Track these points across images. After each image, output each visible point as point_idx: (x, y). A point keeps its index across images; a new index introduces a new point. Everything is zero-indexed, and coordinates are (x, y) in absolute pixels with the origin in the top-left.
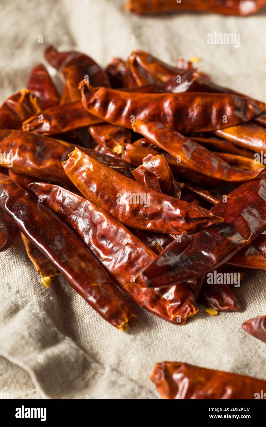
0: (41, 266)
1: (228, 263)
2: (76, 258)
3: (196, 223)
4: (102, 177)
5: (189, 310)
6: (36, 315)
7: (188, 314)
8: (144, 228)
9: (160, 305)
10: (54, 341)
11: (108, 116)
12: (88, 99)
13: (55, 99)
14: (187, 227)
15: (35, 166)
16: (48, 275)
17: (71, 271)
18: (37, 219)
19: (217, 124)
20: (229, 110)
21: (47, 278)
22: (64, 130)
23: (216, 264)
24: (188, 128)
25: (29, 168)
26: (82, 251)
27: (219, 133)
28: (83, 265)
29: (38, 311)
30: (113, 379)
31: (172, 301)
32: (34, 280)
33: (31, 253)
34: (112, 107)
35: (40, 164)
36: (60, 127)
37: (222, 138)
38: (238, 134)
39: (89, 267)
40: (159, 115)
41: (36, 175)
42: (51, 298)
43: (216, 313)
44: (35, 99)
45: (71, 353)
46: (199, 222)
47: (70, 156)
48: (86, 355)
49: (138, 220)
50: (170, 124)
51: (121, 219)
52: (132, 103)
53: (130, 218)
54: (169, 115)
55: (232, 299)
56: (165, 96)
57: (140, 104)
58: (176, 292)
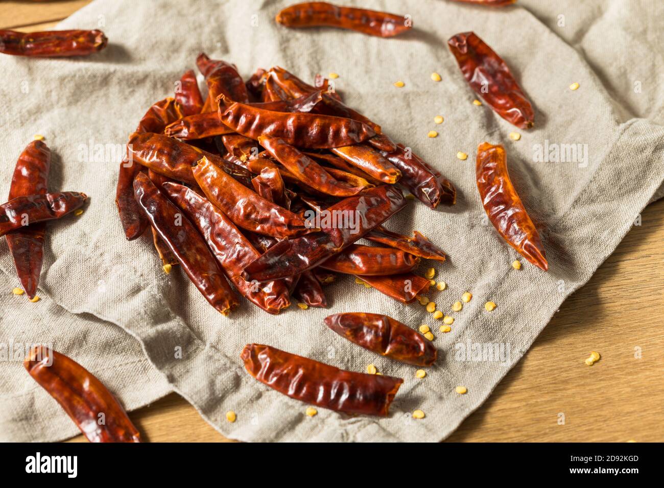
0: (165, 256)
1: (321, 267)
2: (194, 251)
3: (297, 231)
4: (223, 184)
5: (282, 303)
6: (153, 296)
7: (282, 306)
8: (254, 230)
9: (260, 296)
10: (167, 318)
11: (238, 129)
12: (223, 112)
13: (198, 105)
14: (288, 233)
15: (170, 168)
16: (170, 263)
17: (187, 262)
18: (165, 214)
19: (332, 143)
20: (344, 131)
21: (168, 266)
22: (200, 137)
23: (308, 267)
24: (308, 144)
25: (164, 170)
26: (200, 245)
27: (335, 151)
28: (199, 257)
29: (156, 293)
30: (210, 354)
31: (270, 294)
32: (157, 266)
33: (157, 243)
34: (243, 120)
35: (173, 166)
36: (197, 134)
37: (335, 155)
38: (350, 153)
39: (203, 259)
40: (283, 131)
41: (170, 176)
42: (170, 283)
43: (307, 307)
44: (179, 106)
45: (178, 330)
46: (300, 230)
47: (199, 162)
48: (192, 333)
49: (249, 223)
50: (292, 140)
51: (235, 221)
52: (260, 119)
53: (243, 221)
54: (291, 132)
55: (321, 297)
56: (289, 115)
57: (267, 120)
58: (274, 287)
